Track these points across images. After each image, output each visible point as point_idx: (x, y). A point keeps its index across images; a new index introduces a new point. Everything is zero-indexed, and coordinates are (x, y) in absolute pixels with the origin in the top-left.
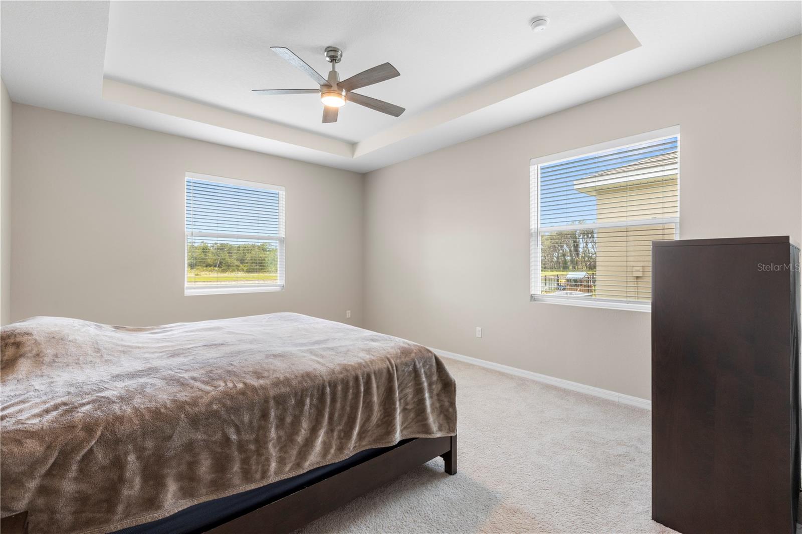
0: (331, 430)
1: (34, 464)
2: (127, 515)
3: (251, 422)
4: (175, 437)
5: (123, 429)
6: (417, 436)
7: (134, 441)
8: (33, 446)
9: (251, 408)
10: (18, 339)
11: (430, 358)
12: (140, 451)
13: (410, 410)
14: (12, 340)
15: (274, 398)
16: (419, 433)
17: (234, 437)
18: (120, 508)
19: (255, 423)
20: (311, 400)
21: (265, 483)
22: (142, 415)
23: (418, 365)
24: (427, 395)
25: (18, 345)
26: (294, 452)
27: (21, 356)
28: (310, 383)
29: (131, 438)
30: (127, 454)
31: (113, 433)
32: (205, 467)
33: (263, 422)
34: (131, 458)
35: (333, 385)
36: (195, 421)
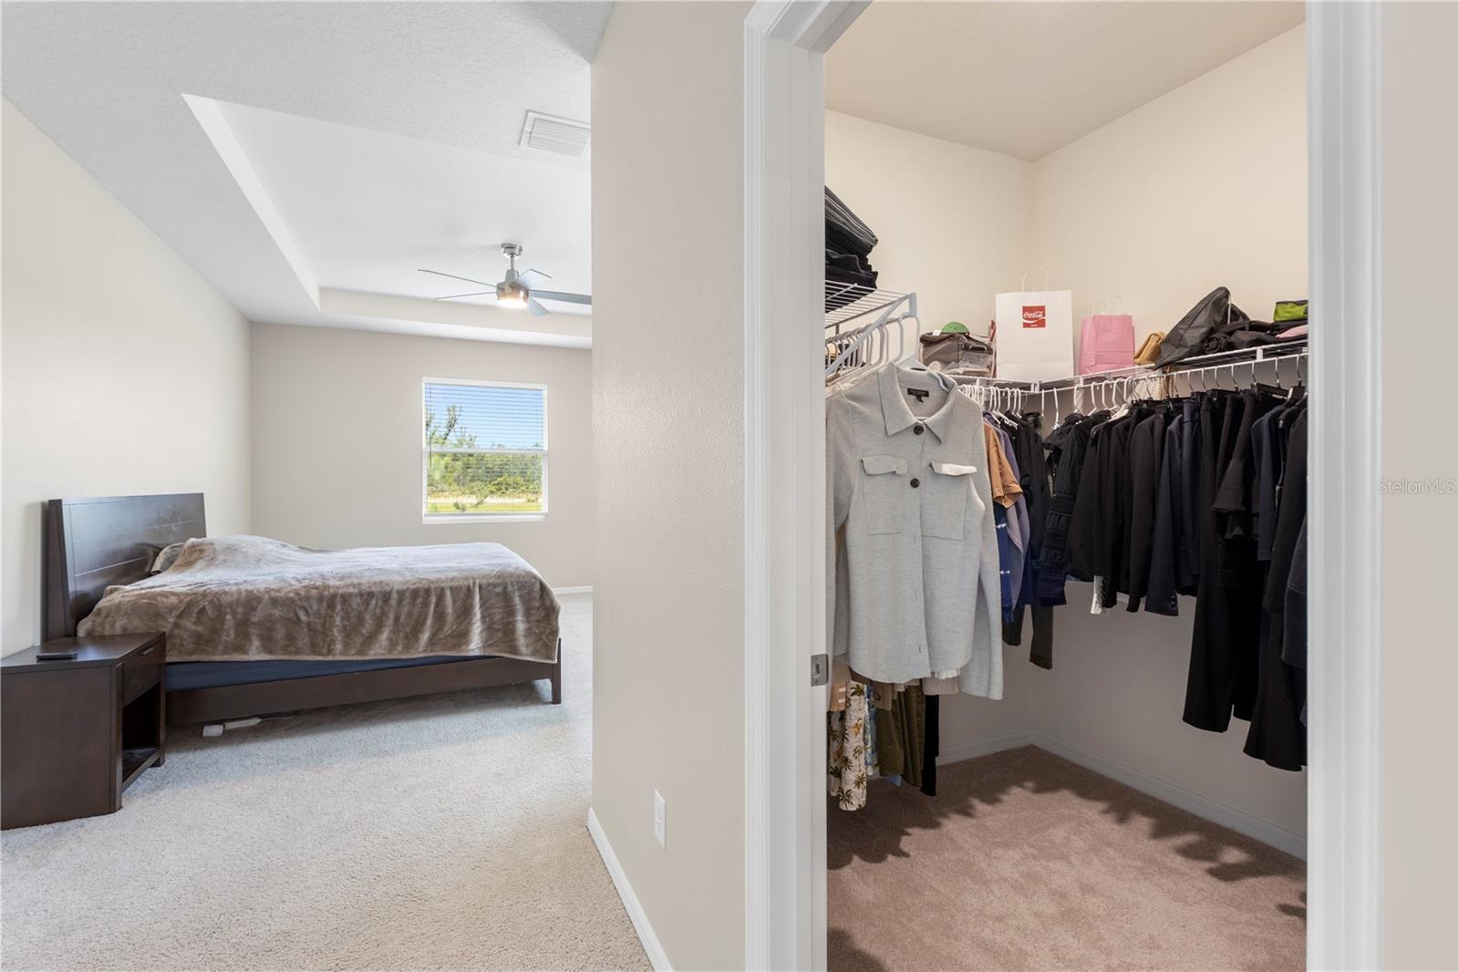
0: (395, 631)
1: (173, 608)
2: (225, 652)
3: (319, 610)
4: (259, 609)
5: (225, 599)
6: (503, 655)
7: (231, 607)
8: (174, 600)
9: (320, 600)
10: (204, 547)
11: (533, 584)
12: (234, 613)
13: (498, 630)
14: (198, 548)
15: (341, 595)
16: (505, 652)
17: (303, 618)
18: (221, 647)
19: (323, 611)
20: (377, 602)
21: (330, 658)
22: (241, 593)
23: (510, 589)
24: (519, 618)
25: (202, 551)
26: (359, 641)
27: (201, 558)
28: (379, 589)
29: (231, 605)
30: (226, 613)
31: (219, 600)
32: (280, 634)
33: (329, 612)
34: (228, 617)
35: (401, 593)
36: (274, 602)
